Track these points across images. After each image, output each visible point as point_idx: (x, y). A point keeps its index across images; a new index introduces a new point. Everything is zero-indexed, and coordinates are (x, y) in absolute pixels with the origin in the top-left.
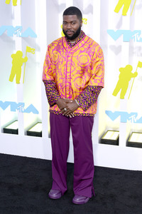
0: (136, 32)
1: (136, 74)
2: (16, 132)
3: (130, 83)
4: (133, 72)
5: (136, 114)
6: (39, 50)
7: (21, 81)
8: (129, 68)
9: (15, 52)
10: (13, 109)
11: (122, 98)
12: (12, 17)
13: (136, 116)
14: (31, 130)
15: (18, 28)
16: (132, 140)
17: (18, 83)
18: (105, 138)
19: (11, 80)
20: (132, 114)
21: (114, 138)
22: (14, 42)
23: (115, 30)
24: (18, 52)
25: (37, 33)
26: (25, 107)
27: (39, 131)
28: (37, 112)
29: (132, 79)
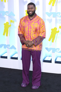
0: (58, 13)
1: (58, 32)
2: (6, 57)
3: (56, 35)
4: (57, 30)
5: (59, 49)
6: (16, 21)
7: (8, 35)
8: (56, 29)
9: (5, 23)
10: (5, 48)
11: (53, 42)
12: (4, 7)
13: (59, 50)
14: (13, 57)
15: (7, 12)
16: (57, 60)
17: (7, 36)
18: (45, 59)
19: (4, 35)
20: (57, 49)
21: (50, 60)
22: (5, 18)
23: (49, 12)
24: (7, 22)
25: (15, 14)
26: (10, 47)
27: (17, 57)
28: (16, 49)
29: (57, 34)
